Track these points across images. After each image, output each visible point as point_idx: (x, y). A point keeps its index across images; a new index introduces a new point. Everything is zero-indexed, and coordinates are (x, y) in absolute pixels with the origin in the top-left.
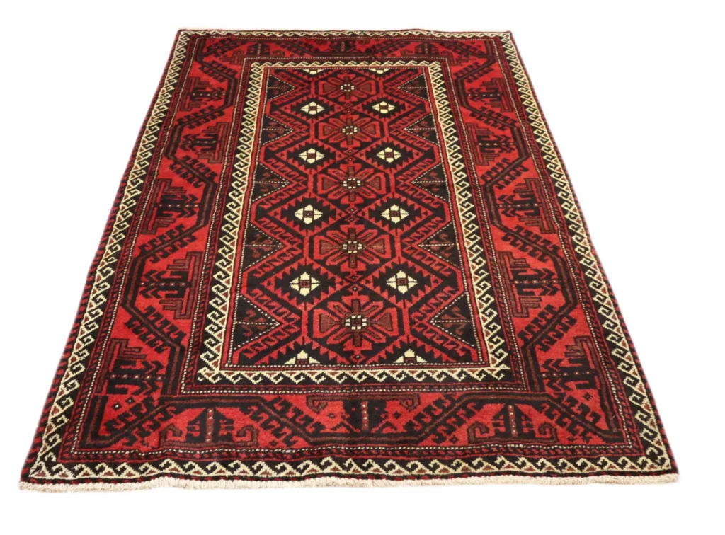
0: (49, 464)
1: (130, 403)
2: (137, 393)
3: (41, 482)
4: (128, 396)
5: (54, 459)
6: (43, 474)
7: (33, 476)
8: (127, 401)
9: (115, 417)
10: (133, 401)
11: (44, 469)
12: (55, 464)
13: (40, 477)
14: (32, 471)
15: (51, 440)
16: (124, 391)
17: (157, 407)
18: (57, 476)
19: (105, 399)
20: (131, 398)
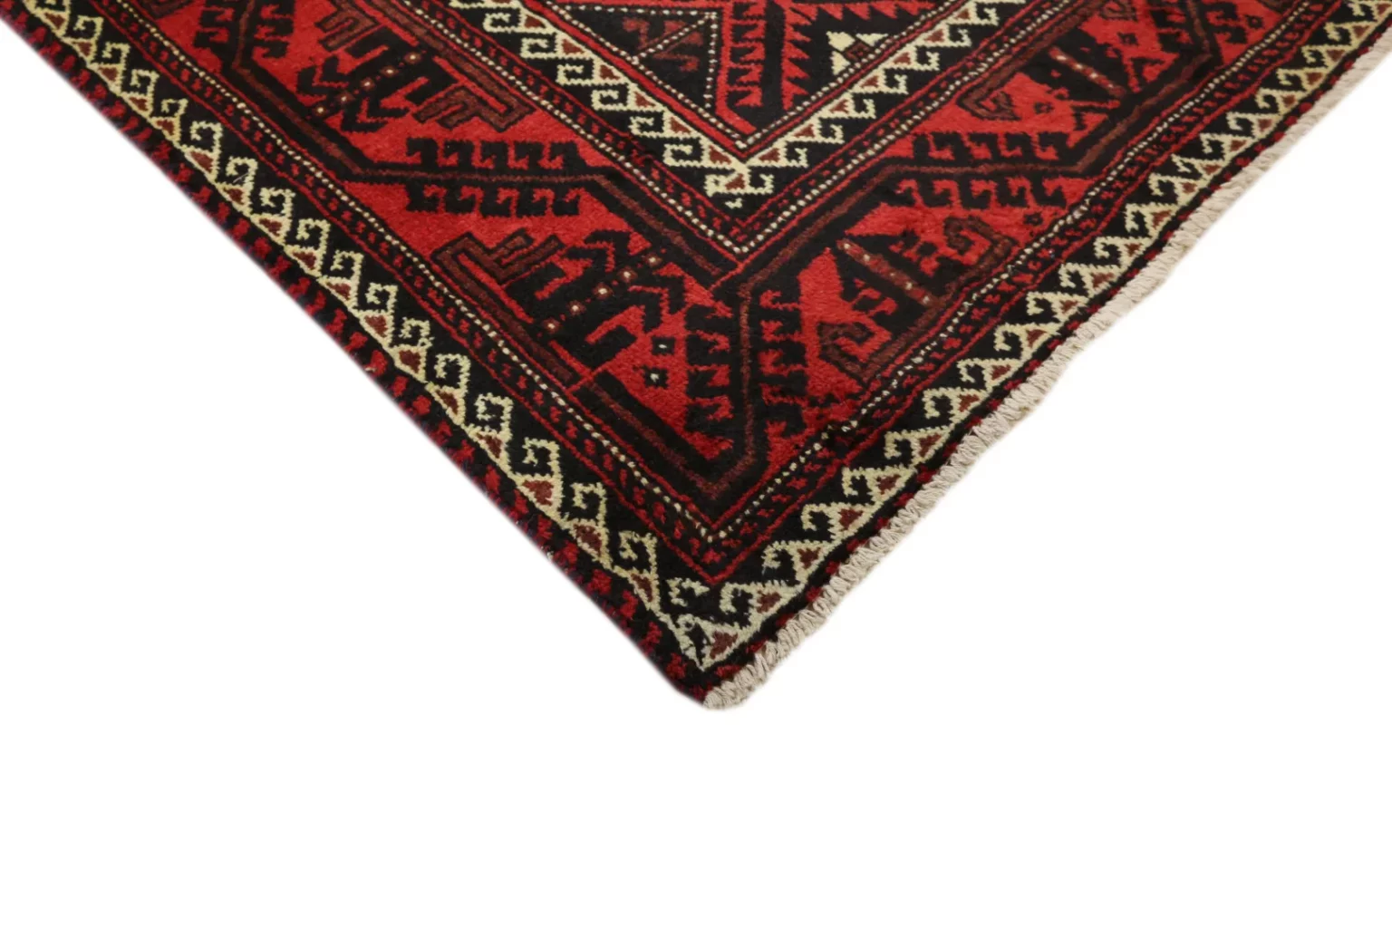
0: (706, 607)
1: (670, 351)
2: (652, 321)
3: (744, 657)
4: (643, 339)
5: (699, 588)
6: (723, 640)
7: (708, 662)
8: (656, 351)
9: (687, 401)
10: (671, 342)
11: (708, 627)
12: (715, 595)
13: (728, 651)
14: (691, 653)
15: (628, 553)
16: (621, 339)
17: (737, 316)
18: (757, 619)
19: (608, 381)
20: (656, 341)
